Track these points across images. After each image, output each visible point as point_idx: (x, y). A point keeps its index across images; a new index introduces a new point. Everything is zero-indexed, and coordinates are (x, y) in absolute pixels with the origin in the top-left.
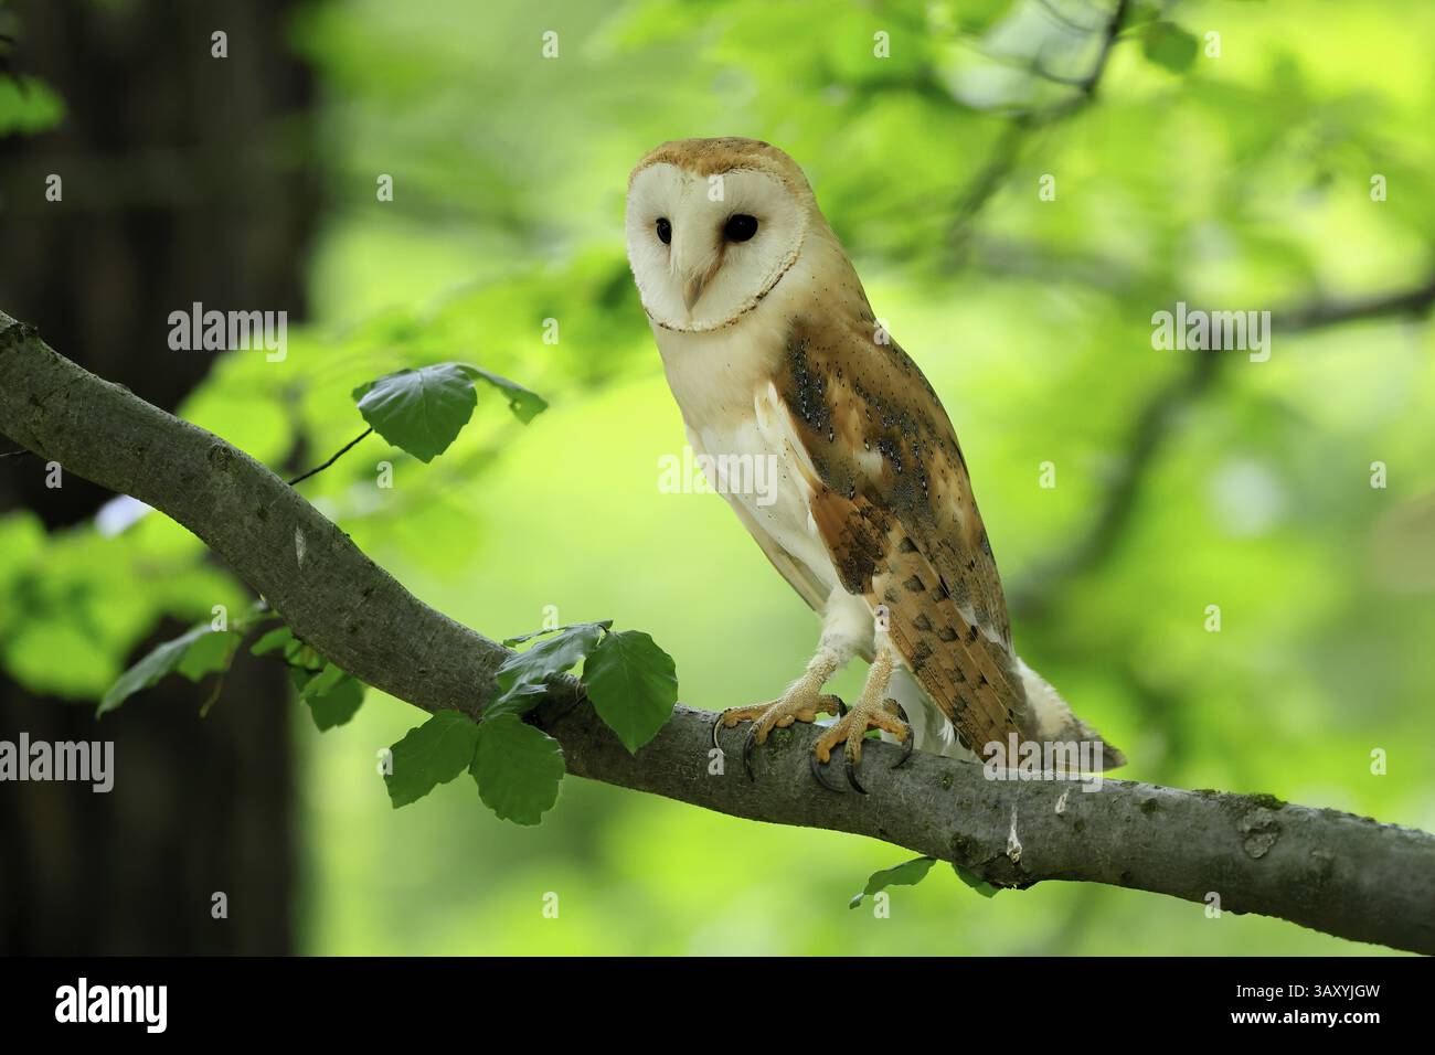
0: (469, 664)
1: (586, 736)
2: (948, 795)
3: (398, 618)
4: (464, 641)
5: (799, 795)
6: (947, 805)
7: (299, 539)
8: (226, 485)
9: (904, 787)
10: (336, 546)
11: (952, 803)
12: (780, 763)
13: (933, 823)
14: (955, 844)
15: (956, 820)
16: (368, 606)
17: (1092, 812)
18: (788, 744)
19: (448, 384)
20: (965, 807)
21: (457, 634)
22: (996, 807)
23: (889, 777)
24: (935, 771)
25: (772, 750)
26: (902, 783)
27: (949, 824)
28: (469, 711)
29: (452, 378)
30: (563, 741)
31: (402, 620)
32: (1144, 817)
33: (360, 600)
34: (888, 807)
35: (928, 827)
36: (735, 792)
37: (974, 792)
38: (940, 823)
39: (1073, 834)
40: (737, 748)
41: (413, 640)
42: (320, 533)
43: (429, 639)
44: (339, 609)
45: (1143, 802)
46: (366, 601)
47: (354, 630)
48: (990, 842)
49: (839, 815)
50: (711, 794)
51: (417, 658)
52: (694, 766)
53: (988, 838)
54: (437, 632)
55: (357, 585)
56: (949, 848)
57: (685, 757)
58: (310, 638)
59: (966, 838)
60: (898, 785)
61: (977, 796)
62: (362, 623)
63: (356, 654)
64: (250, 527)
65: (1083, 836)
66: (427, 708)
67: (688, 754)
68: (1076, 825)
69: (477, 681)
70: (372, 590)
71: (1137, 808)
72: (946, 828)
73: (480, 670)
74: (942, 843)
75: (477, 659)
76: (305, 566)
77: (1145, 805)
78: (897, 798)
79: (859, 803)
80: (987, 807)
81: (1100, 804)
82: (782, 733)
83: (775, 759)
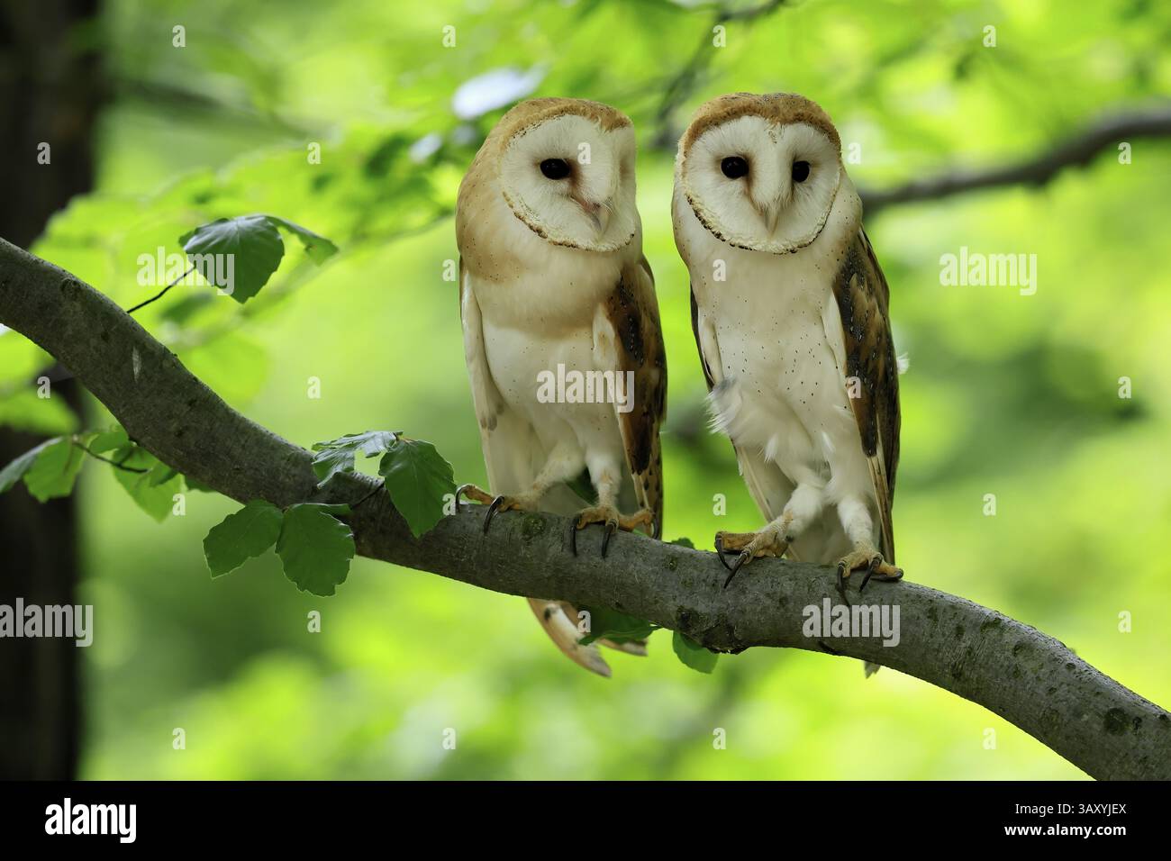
0: (276, 463)
1: (372, 524)
2: (674, 575)
3: (217, 424)
4: (271, 443)
5: (549, 574)
6: (674, 583)
7: (136, 358)
8: (75, 312)
9: (637, 568)
10: (166, 364)
11: (677, 582)
12: (534, 547)
13: (661, 598)
14: (680, 615)
15: (680, 596)
16: (192, 413)
17: (795, 590)
18: (541, 532)
19: (261, 234)
20: (689, 585)
21: (265, 438)
22: (714, 585)
23: (624, 560)
24: (662, 555)
25: (527, 536)
26: (635, 565)
27: (674, 600)
28: (275, 503)
29: (264, 229)
30: (353, 528)
31: (220, 426)
33: (186, 408)
34: (623, 584)
35: (656, 602)
36: (496, 571)
37: (696, 573)
38: (667, 598)
39: (778, 608)
40: (497, 535)
41: (229, 443)
42: (152, 353)
43: (243, 442)
44: (168, 416)
46: (190, 410)
47: (180, 434)
48: (709, 614)
49: (583, 591)
50: (475, 573)
51: (232, 458)
52: (462, 549)
53: (707, 611)
54: (249, 437)
55: (183, 395)
56: (674, 619)
57: (455, 542)
58: (143, 441)
59: (689, 610)
60: (632, 566)
61: (698, 576)
62: (187, 428)
63: (182, 453)
64: (94, 347)
65: (787, 610)
66: (240, 499)
67: (458, 539)
68: (780, 601)
69: (282, 477)
70: (196, 401)
71: (832, 587)
72: (672, 602)
73: (284, 468)
74: (669, 615)
75: (283, 459)
76: (140, 380)
78: (631, 577)
79: (600, 581)
80: (706, 585)
81: (801, 583)
82: (536, 522)
83: (529, 544)
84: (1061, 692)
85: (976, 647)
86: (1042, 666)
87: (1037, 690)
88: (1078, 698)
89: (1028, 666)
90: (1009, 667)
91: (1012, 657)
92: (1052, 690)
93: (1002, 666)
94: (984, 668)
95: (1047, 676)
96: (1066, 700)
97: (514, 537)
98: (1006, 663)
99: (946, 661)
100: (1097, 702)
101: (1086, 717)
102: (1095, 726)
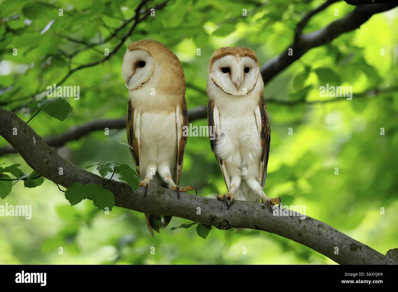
0: (77, 172)
2: (207, 205)
3: (58, 160)
5: (166, 206)
6: (207, 208)
7: (34, 138)
8: (16, 124)
9: (195, 204)
11: (208, 207)
12: (161, 198)
13: (203, 213)
15: (210, 212)
16: (51, 156)
17: (248, 209)
18: (163, 193)
20: (213, 208)
22: (222, 208)
23: (190, 201)
24: (202, 199)
27: (208, 213)
32: (262, 210)
33: (49, 155)
34: (190, 209)
36: (147, 206)
37: (214, 204)
38: (205, 212)
39: (243, 215)
42: (38, 137)
43: (66, 166)
44: (44, 157)
45: (261, 206)
47: (47, 163)
50: (140, 206)
52: (136, 199)
53: (220, 216)
55: (47, 151)
56: (208, 219)
57: (134, 197)
60: (193, 203)
61: (216, 205)
62: (49, 161)
63: (47, 169)
64: (22, 135)
65: (246, 215)
68: (244, 212)
69: (79, 177)
70: (51, 153)
71: (260, 208)
74: (206, 218)
75: (79, 171)
76: (36, 146)
77: (262, 207)
78: (193, 206)
79: (182, 208)
80: (219, 208)
81: (250, 207)
82: (161, 190)
83: (160, 196)
84: (336, 239)
85: (306, 226)
86: (328, 231)
87: (327, 238)
88: (341, 240)
89: (323, 231)
90: (317, 232)
91: (318, 229)
92: (332, 238)
93: (315, 231)
94: (309, 232)
95: (330, 234)
96: (338, 241)
97: (154, 194)
98: (316, 230)
99: (296, 230)
100: (347, 242)
101: (344, 246)
102: (348, 249)
